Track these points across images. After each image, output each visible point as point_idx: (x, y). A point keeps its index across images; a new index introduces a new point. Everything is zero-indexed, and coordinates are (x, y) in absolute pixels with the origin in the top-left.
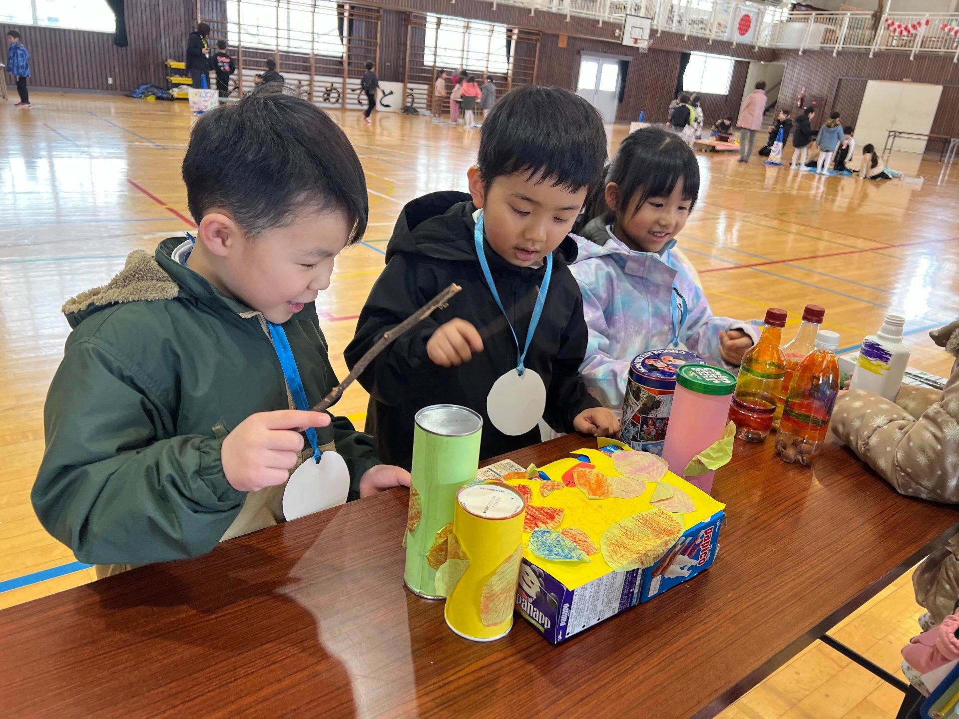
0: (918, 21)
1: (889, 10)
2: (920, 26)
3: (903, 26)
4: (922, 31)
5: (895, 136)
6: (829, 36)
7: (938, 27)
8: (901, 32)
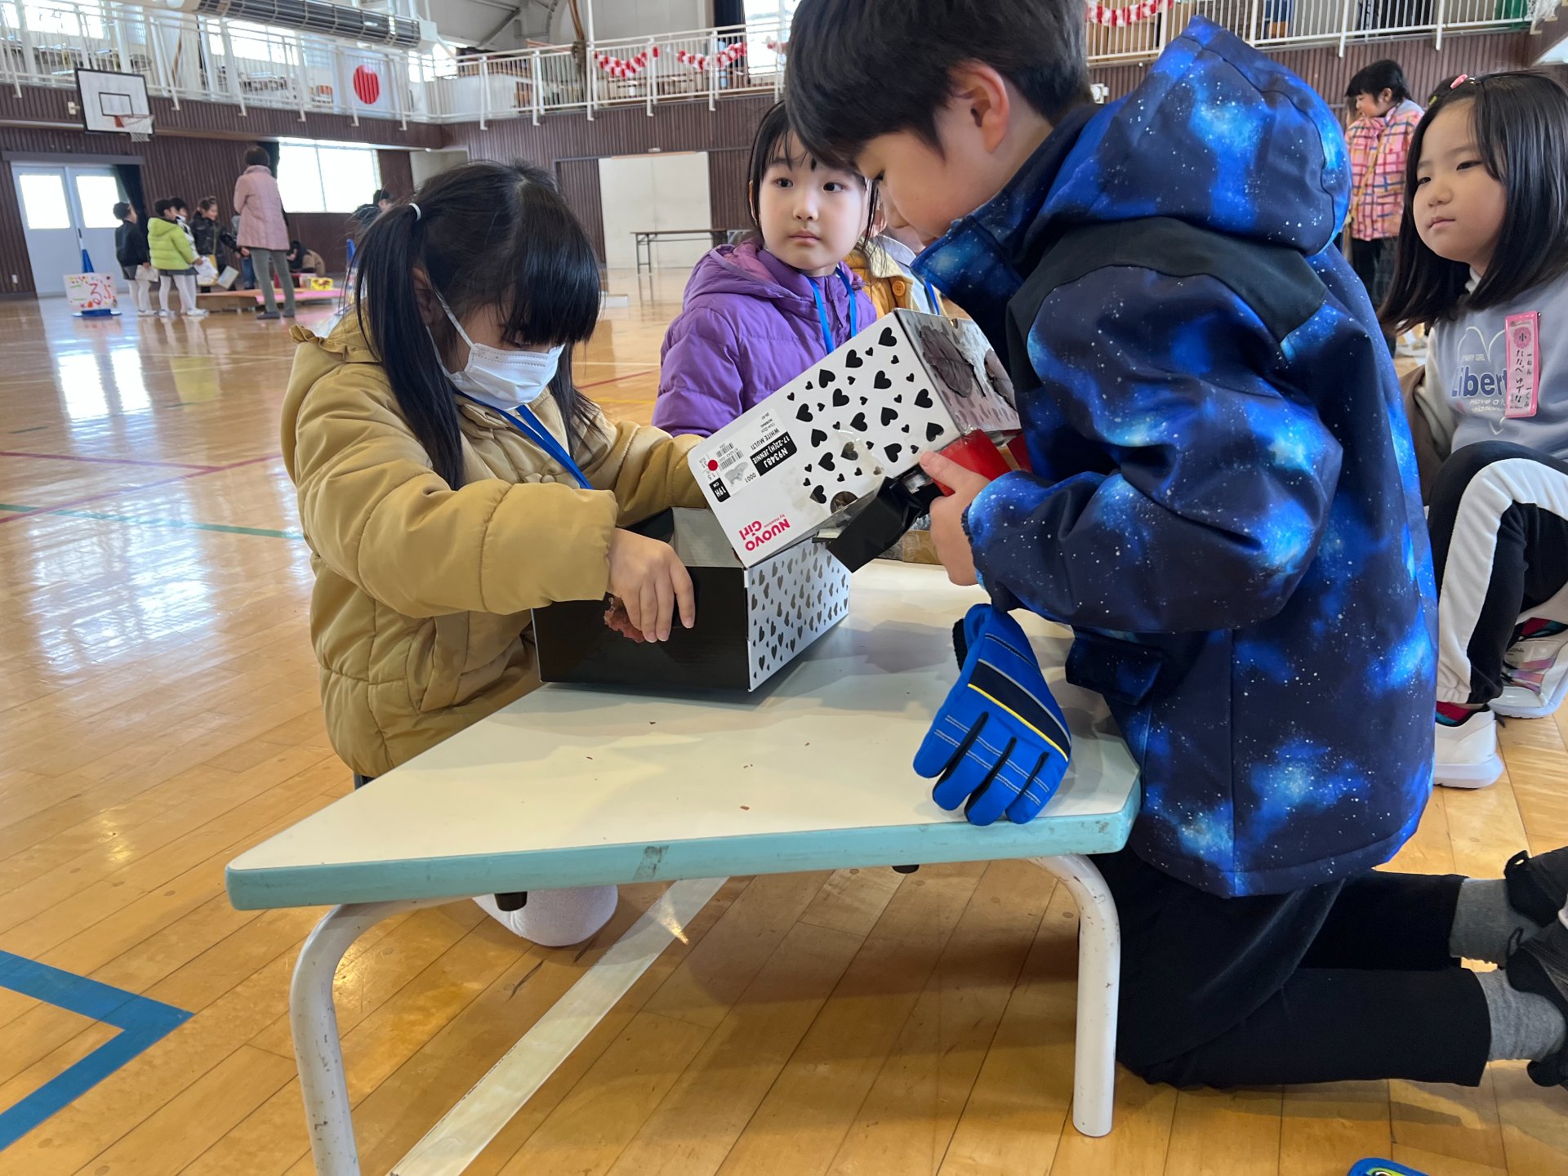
0: (641, 51)
1: (595, 40)
2: (646, 59)
3: (623, 62)
4: (652, 68)
5: (649, 241)
6: (523, 94)
7: (673, 56)
8: (623, 73)
